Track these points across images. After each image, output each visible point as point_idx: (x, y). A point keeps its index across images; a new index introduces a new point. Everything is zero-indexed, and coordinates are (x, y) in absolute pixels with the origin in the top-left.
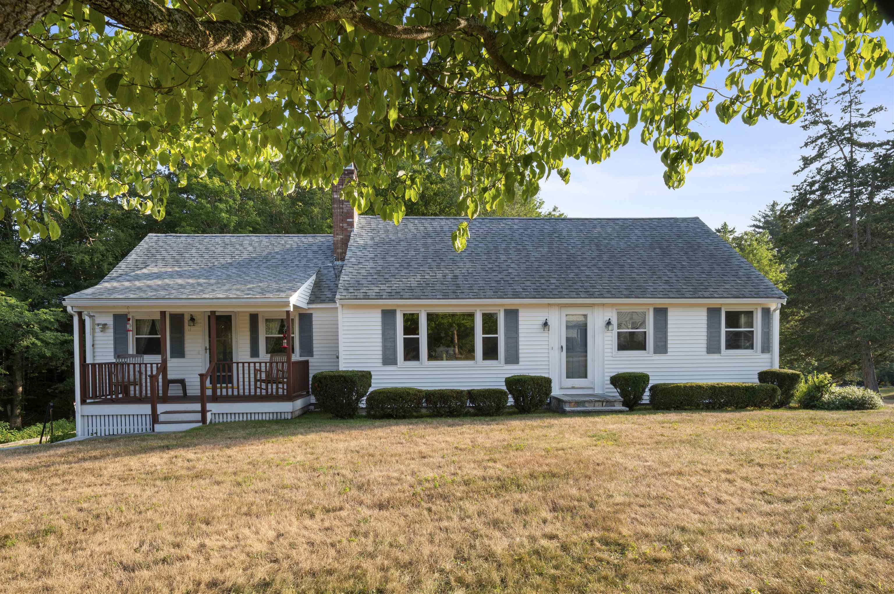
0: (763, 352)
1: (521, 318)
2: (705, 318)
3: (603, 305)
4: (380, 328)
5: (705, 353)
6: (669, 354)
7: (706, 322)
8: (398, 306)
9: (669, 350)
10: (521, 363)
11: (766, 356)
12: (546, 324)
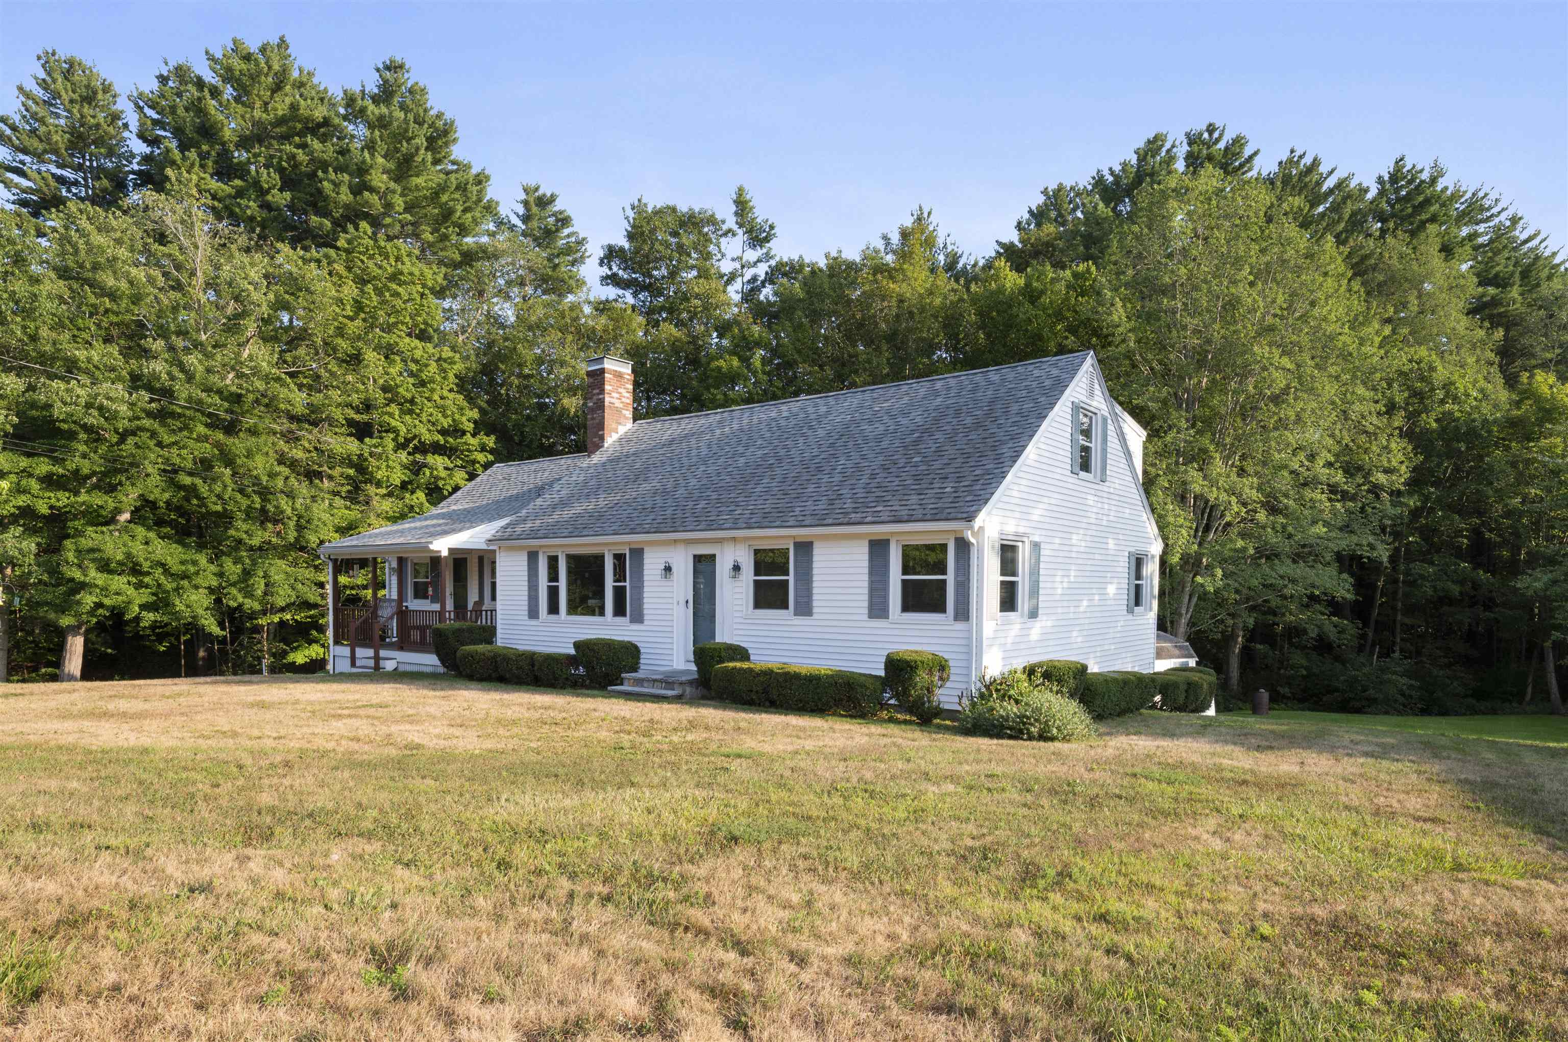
0: (956, 618)
1: (647, 561)
2: (866, 557)
3: (734, 539)
4: (526, 573)
5: (866, 617)
6: (815, 616)
7: (866, 564)
8: (541, 547)
9: (815, 610)
10: (646, 623)
11: (960, 626)
12: (668, 569)
